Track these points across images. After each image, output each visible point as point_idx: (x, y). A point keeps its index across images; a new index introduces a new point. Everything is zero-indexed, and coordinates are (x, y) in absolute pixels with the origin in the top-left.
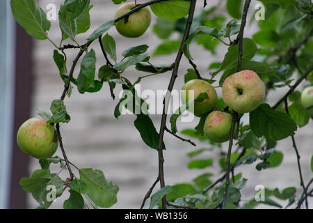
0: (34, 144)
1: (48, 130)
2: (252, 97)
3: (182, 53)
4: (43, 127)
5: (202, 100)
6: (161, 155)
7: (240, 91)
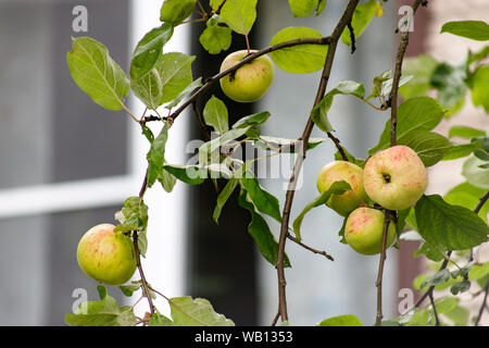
0: (96, 265)
1: (118, 243)
2: (405, 185)
3: (313, 124)
4: (110, 239)
5: (342, 192)
6: (281, 276)
7: (387, 179)
